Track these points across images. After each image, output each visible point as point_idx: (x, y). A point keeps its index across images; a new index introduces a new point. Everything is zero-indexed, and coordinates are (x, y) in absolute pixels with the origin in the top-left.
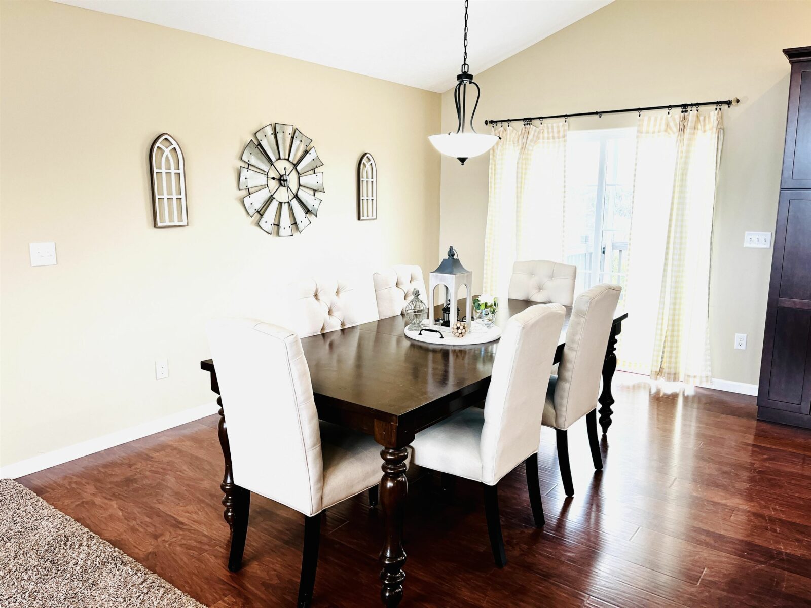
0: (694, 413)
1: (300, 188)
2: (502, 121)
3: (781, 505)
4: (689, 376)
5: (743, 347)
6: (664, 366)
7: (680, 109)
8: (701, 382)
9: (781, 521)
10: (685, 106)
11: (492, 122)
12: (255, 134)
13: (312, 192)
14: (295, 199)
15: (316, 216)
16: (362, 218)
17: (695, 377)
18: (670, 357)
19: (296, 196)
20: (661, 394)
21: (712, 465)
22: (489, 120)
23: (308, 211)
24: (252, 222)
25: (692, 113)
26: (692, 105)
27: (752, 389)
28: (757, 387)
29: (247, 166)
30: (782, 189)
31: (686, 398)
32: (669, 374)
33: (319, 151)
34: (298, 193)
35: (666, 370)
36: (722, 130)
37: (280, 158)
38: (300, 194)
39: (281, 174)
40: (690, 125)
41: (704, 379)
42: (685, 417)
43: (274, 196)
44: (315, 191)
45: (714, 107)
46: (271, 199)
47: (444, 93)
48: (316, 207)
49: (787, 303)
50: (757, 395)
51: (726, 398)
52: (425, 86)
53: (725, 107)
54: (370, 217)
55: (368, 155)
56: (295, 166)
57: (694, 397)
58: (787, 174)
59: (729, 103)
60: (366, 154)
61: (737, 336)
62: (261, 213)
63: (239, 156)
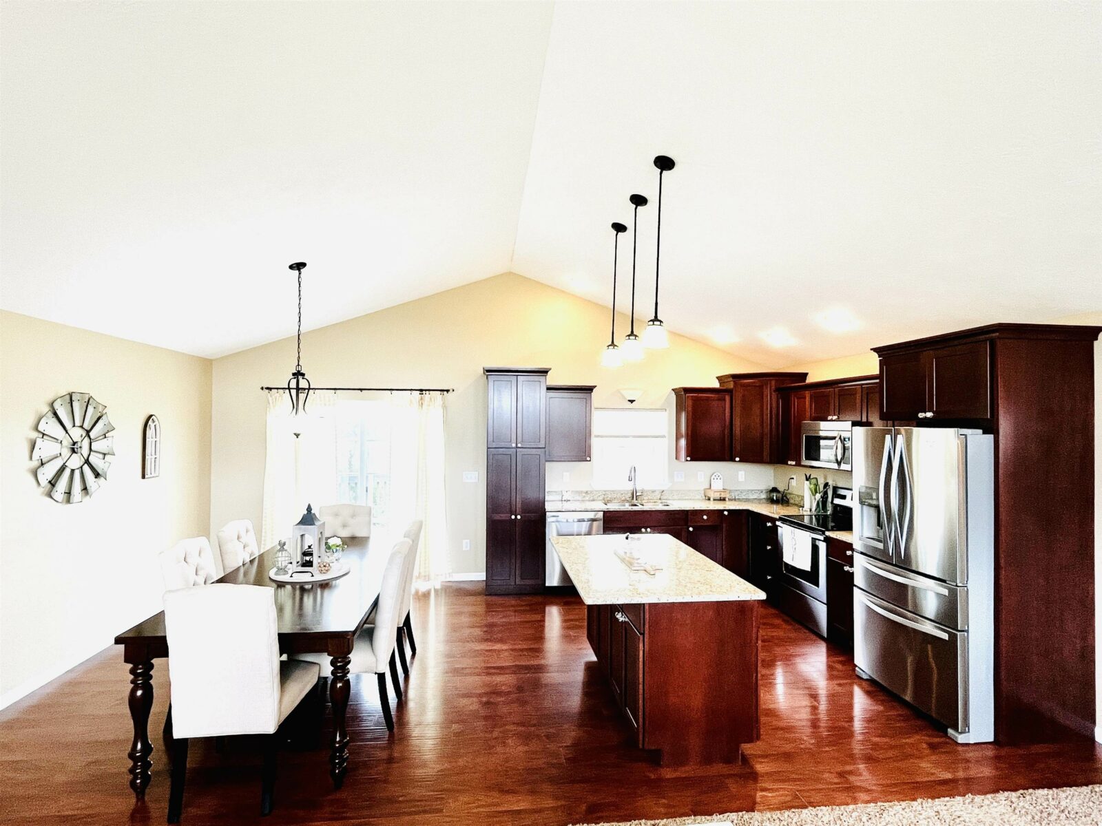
0: (443, 600)
1: (92, 453)
2: (277, 389)
3: (521, 641)
4: (437, 575)
5: (468, 549)
6: (421, 571)
7: (418, 392)
8: (446, 577)
9: (526, 650)
10: (421, 390)
11: (267, 388)
12: (52, 403)
13: (101, 456)
14: (86, 465)
15: (106, 479)
16: (146, 476)
17: (441, 575)
18: (425, 564)
19: (87, 462)
20: (420, 593)
21: (476, 629)
22: (265, 386)
23: (97, 475)
24: (43, 493)
25: (427, 395)
26: (426, 390)
27: (482, 576)
28: (485, 573)
29: (41, 436)
30: (488, 448)
31: (436, 591)
32: (425, 576)
33: (111, 417)
34: (90, 459)
35: (423, 574)
36: (445, 407)
37: (74, 426)
38: (92, 459)
39: (75, 441)
40: (425, 403)
41: (448, 576)
42: (436, 605)
43: (66, 464)
44: (105, 454)
45: (439, 392)
46: (62, 469)
47: (217, 359)
48: (105, 470)
49: (497, 517)
50: (485, 579)
51: (462, 585)
52: (203, 355)
53: (445, 393)
54: (153, 475)
55: (153, 417)
56: (88, 432)
57: (442, 589)
58: (491, 439)
59: (448, 391)
60: (151, 416)
61: (464, 541)
62: (53, 483)
63: (33, 426)
